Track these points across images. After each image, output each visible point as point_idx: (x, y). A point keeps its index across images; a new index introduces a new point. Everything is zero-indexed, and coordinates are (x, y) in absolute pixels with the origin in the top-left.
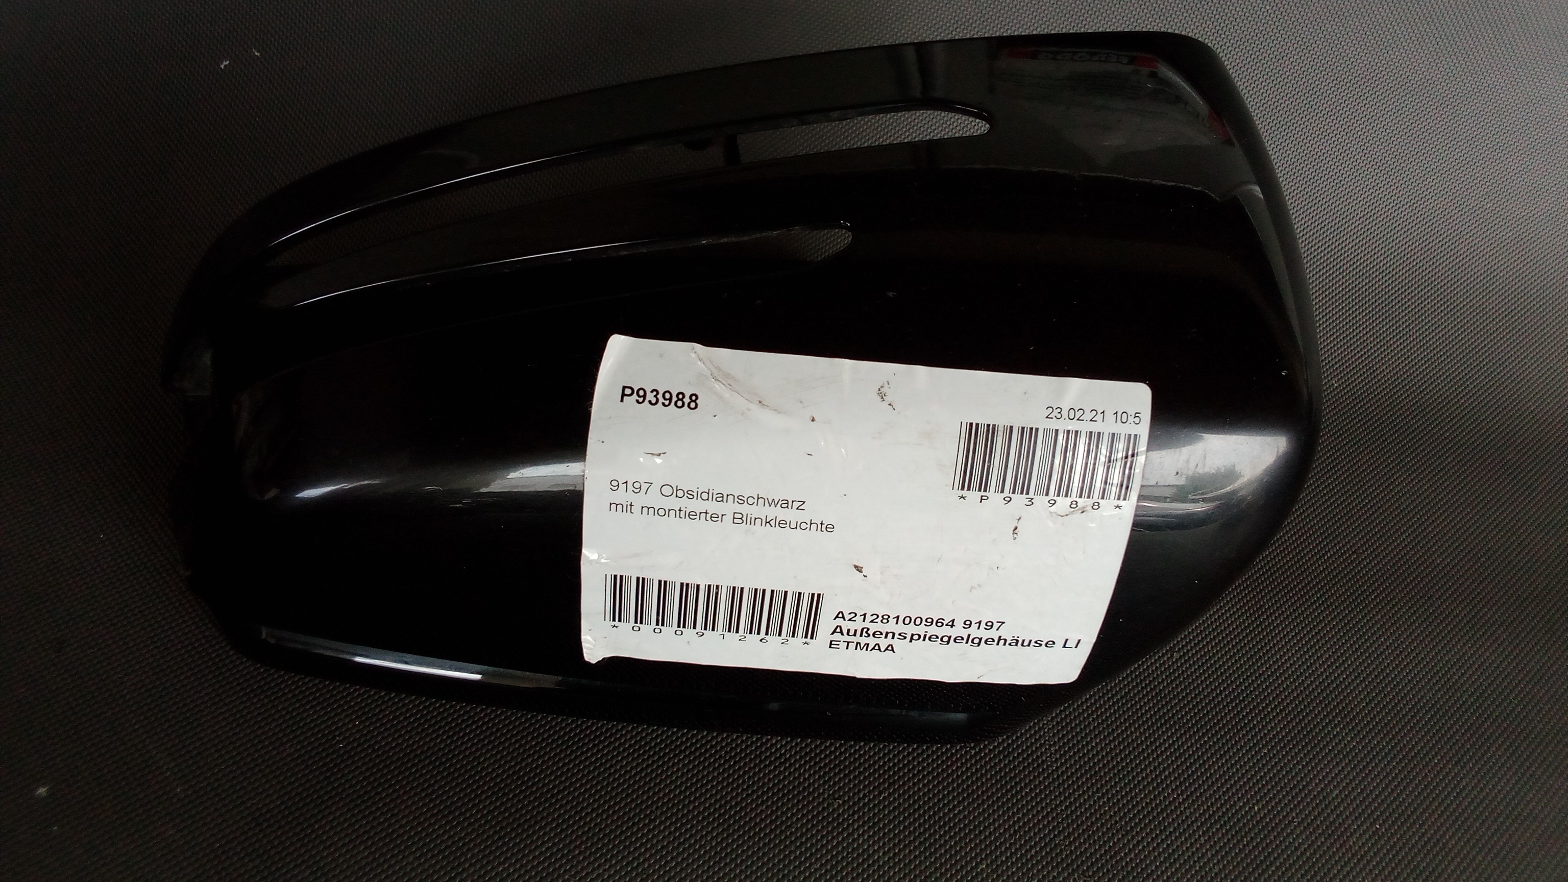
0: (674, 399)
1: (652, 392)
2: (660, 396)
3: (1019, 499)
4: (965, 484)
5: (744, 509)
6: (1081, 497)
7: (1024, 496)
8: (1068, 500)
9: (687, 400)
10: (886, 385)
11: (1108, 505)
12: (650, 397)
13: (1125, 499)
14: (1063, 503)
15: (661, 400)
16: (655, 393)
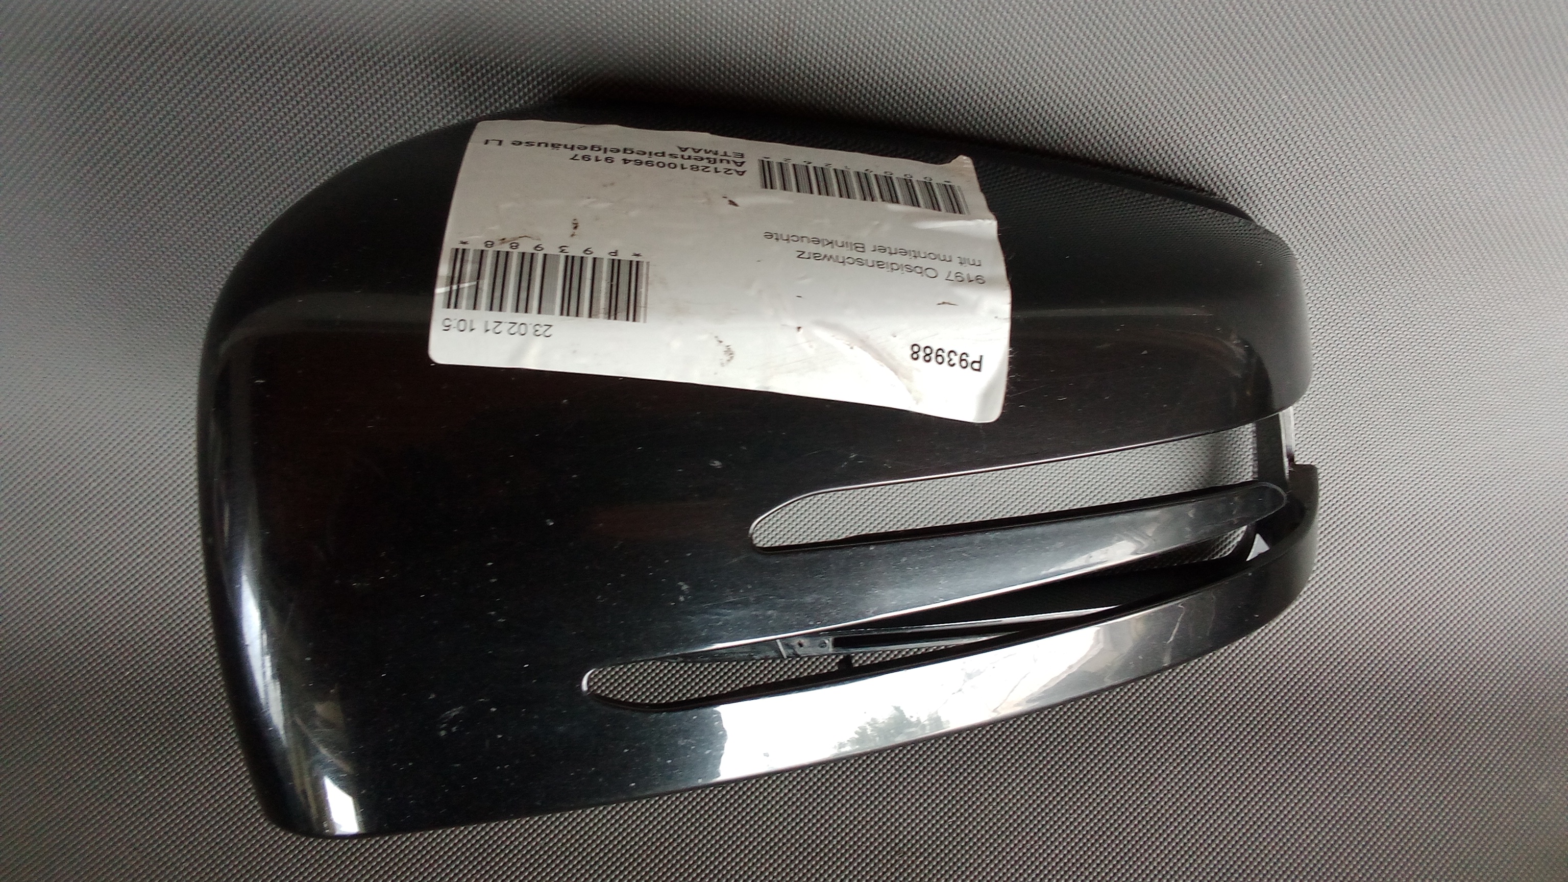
0: (933, 356)
1: (953, 365)
2: (947, 359)
3: (576, 251)
4: (635, 268)
5: (856, 255)
6: (507, 253)
7: (570, 254)
8: (521, 249)
9: (921, 354)
10: (724, 361)
11: (475, 243)
12: (956, 359)
13: (457, 250)
14: (527, 247)
15: (945, 355)
16: (952, 363)
